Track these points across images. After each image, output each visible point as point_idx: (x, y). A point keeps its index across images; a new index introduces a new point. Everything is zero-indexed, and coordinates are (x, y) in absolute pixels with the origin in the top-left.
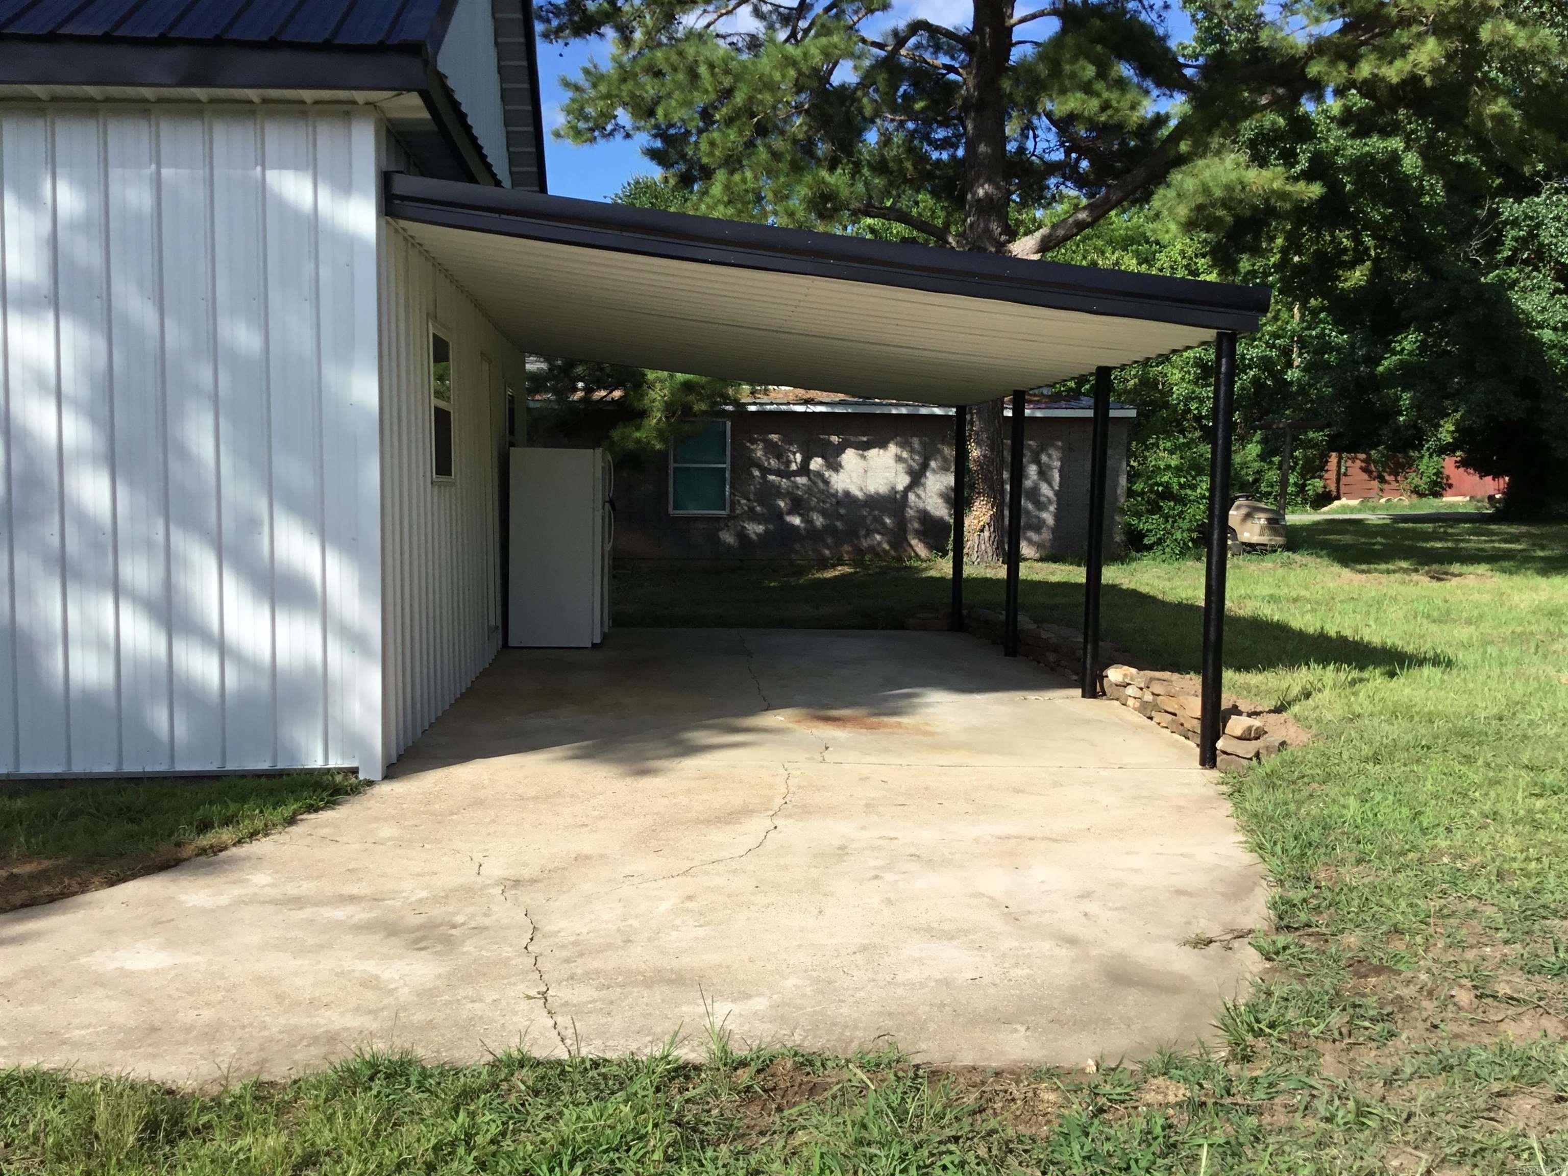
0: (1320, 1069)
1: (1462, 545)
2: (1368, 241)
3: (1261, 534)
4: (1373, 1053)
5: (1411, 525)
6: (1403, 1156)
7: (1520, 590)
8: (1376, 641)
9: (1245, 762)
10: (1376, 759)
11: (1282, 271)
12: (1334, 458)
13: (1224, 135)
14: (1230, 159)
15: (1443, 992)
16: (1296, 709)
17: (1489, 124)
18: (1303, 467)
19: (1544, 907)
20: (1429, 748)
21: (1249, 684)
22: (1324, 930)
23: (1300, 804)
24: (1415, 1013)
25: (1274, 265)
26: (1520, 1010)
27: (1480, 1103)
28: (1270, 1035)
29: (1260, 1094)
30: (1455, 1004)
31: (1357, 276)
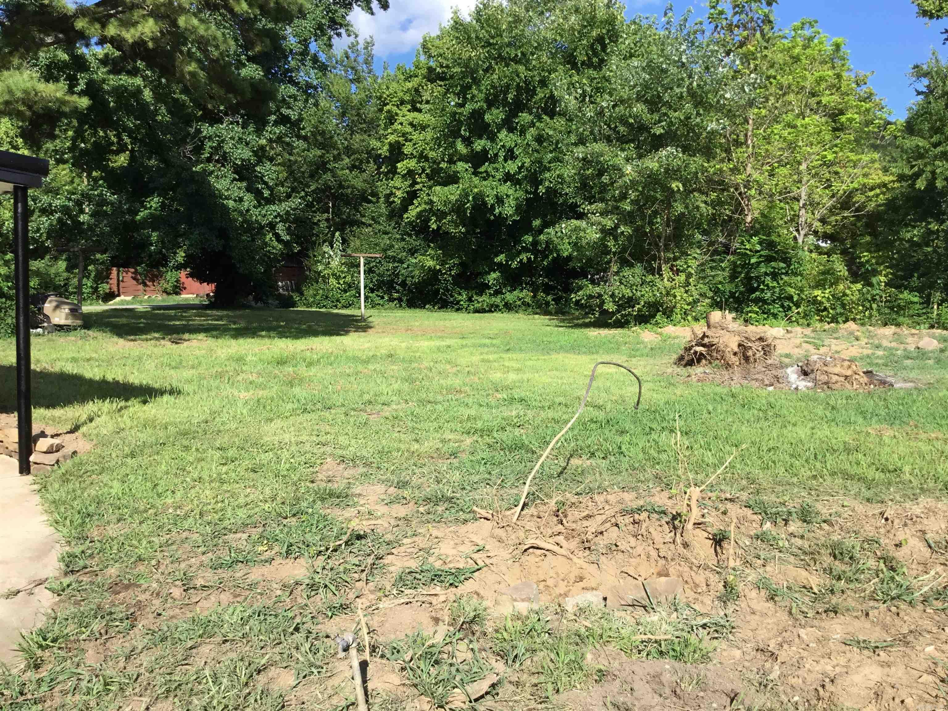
0: (86, 661)
1: (191, 323)
2: (126, 139)
3: (66, 319)
4: (121, 640)
5: (162, 311)
6: (133, 703)
7: (222, 348)
8: (137, 382)
9: (49, 468)
10: (133, 455)
11: (73, 152)
12: (114, 270)
13: (22, 57)
14: (27, 74)
15: (164, 593)
16: (84, 429)
17: (188, 77)
18: (95, 276)
19: (225, 528)
20: (164, 444)
21: (54, 417)
22: (95, 568)
23: (84, 490)
24: (148, 609)
25: (69, 148)
26: (209, 592)
27: (179, 657)
28: (53, 647)
29: (44, 688)
30: (172, 598)
31: (122, 160)
